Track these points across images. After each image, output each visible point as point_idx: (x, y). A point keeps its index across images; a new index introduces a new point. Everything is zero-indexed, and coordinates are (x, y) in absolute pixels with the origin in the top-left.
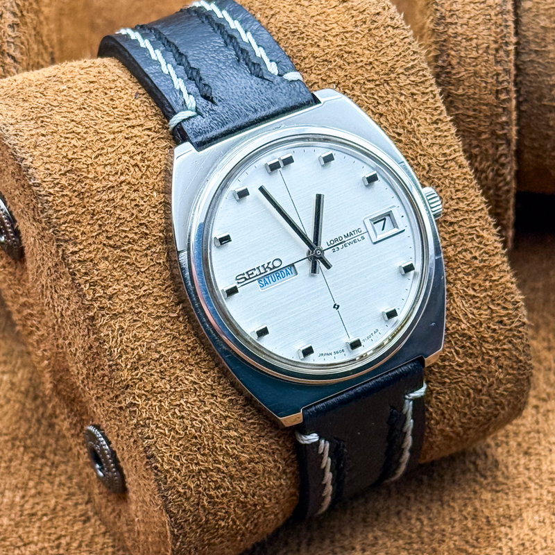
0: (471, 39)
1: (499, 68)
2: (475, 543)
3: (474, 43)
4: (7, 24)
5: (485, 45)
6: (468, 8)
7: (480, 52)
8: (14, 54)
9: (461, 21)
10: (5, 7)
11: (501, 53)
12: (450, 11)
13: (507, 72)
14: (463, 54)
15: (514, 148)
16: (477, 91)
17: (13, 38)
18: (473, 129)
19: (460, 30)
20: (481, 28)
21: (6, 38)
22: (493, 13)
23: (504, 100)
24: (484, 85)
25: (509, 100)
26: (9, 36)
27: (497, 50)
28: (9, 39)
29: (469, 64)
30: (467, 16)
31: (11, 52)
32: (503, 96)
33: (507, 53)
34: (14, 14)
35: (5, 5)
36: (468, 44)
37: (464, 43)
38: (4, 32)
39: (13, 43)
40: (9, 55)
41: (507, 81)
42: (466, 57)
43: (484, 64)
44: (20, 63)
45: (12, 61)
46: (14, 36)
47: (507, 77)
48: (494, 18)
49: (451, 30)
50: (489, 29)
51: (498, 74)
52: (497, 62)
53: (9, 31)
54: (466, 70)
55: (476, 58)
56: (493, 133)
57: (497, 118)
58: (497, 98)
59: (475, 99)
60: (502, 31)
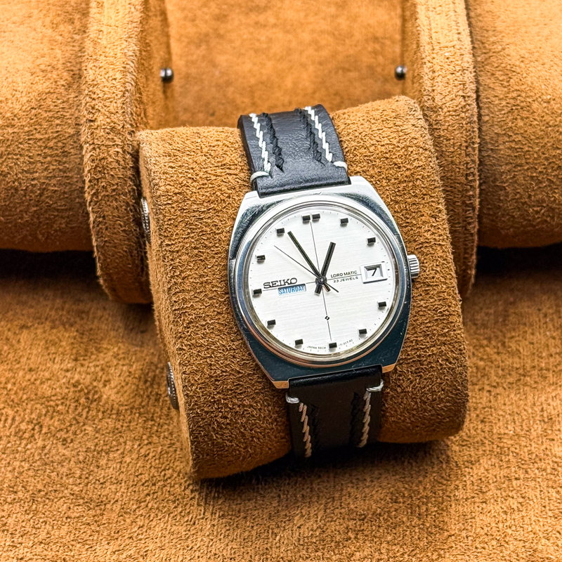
0: (450, 140)
1: (468, 159)
2: (448, 478)
3: (452, 142)
4: (127, 132)
5: (459, 144)
6: (448, 119)
7: (456, 148)
8: (131, 152)
9: (443, 128)
10: (126, 121)
11: (470, 149)
12: (436, 120)
13: (473, 161)
14: (444, 149)
15: (477, 213)
16: (453, 174)
17: (131, 141)
18: (450, 199)
19: (442, 133)
20: (457, 132)
21: (127, 142)
22: (464, 123)
23: (471, 181)
24: (458, 170)
25: (475, 181)
26: (129, 140)
27: (467, 147)
29: (448, 156)
30: (447, 124)
32: (470, 178)
33: (474, 149)
34: (131, 125)
36: (448, 142)
37: (445, 142)
38: (125, 138)
39: (131, 145)
40: (128, 153)
41: (473, 167)
42: (446, 151)
43: (458, 156)
45: (130, 157)
47: (473, 165)
48: (465, 126)
49: (436, 133)
50: (462, 133)
51: (467, 163)
52: (467, 155)
53: (129, 137)
54: (446, 160)
55: (453, 152)
56: (464, 202)
57: (466, 193)
58: (467, 179)
59: (452, 180)
60: (470, 134)
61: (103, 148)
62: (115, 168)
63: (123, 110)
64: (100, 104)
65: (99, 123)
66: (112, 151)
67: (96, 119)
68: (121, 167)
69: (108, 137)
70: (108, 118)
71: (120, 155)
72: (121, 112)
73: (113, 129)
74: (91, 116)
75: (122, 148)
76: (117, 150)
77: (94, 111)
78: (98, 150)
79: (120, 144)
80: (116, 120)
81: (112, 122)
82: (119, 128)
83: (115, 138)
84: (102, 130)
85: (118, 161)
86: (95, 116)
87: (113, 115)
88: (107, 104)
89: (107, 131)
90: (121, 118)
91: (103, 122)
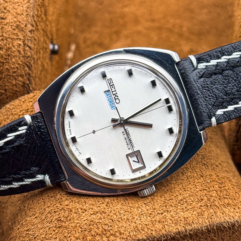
4: (28, 30)
8: (30, 45)
10: (28, 22)
17: (31, 37)
21: (27, 37)
26: (29, 36)
28: (28, 38)
31: (29, 44)
34: (32, 25)
35: (28, 21)
38: (26, 34)
39: (30, 40)
40: (28, 46)
44: (33, 50)
45: (29, 49)
46: (31, 36)
53: (29, 34)
61: (9, 40)
62: (17, 56)
63: (27, 13)
64: (11, 7)
65: (8, 21)
66: (16, 43)
67: (6, 17)
68: (21, 56)
69: (14, 32)
70: (15, 17)
71: (21, 47)
72: (25, 14)
73: (18, 26)
74: (3, 14)
75: (24, 42)
76: (19, 42)
77: (5, 11)
78: (5, 41)
79: (22, 38)
80: (20, 20)
81: (18, 21)
82: (23, 26)
83: (19, 34)
84: (10, 27)
85: (19, 51)
86: (6, 15)
87: (19, 16)
88: (16, 7)
89: (14, 27)
90: (25, 19)
91: (11, 21)
